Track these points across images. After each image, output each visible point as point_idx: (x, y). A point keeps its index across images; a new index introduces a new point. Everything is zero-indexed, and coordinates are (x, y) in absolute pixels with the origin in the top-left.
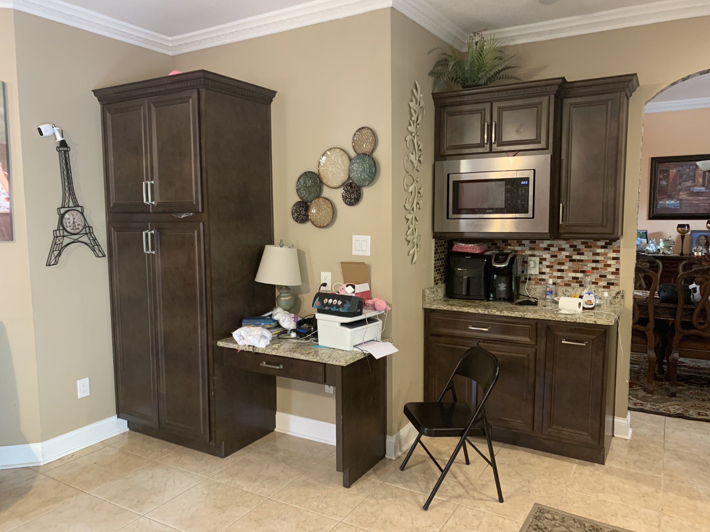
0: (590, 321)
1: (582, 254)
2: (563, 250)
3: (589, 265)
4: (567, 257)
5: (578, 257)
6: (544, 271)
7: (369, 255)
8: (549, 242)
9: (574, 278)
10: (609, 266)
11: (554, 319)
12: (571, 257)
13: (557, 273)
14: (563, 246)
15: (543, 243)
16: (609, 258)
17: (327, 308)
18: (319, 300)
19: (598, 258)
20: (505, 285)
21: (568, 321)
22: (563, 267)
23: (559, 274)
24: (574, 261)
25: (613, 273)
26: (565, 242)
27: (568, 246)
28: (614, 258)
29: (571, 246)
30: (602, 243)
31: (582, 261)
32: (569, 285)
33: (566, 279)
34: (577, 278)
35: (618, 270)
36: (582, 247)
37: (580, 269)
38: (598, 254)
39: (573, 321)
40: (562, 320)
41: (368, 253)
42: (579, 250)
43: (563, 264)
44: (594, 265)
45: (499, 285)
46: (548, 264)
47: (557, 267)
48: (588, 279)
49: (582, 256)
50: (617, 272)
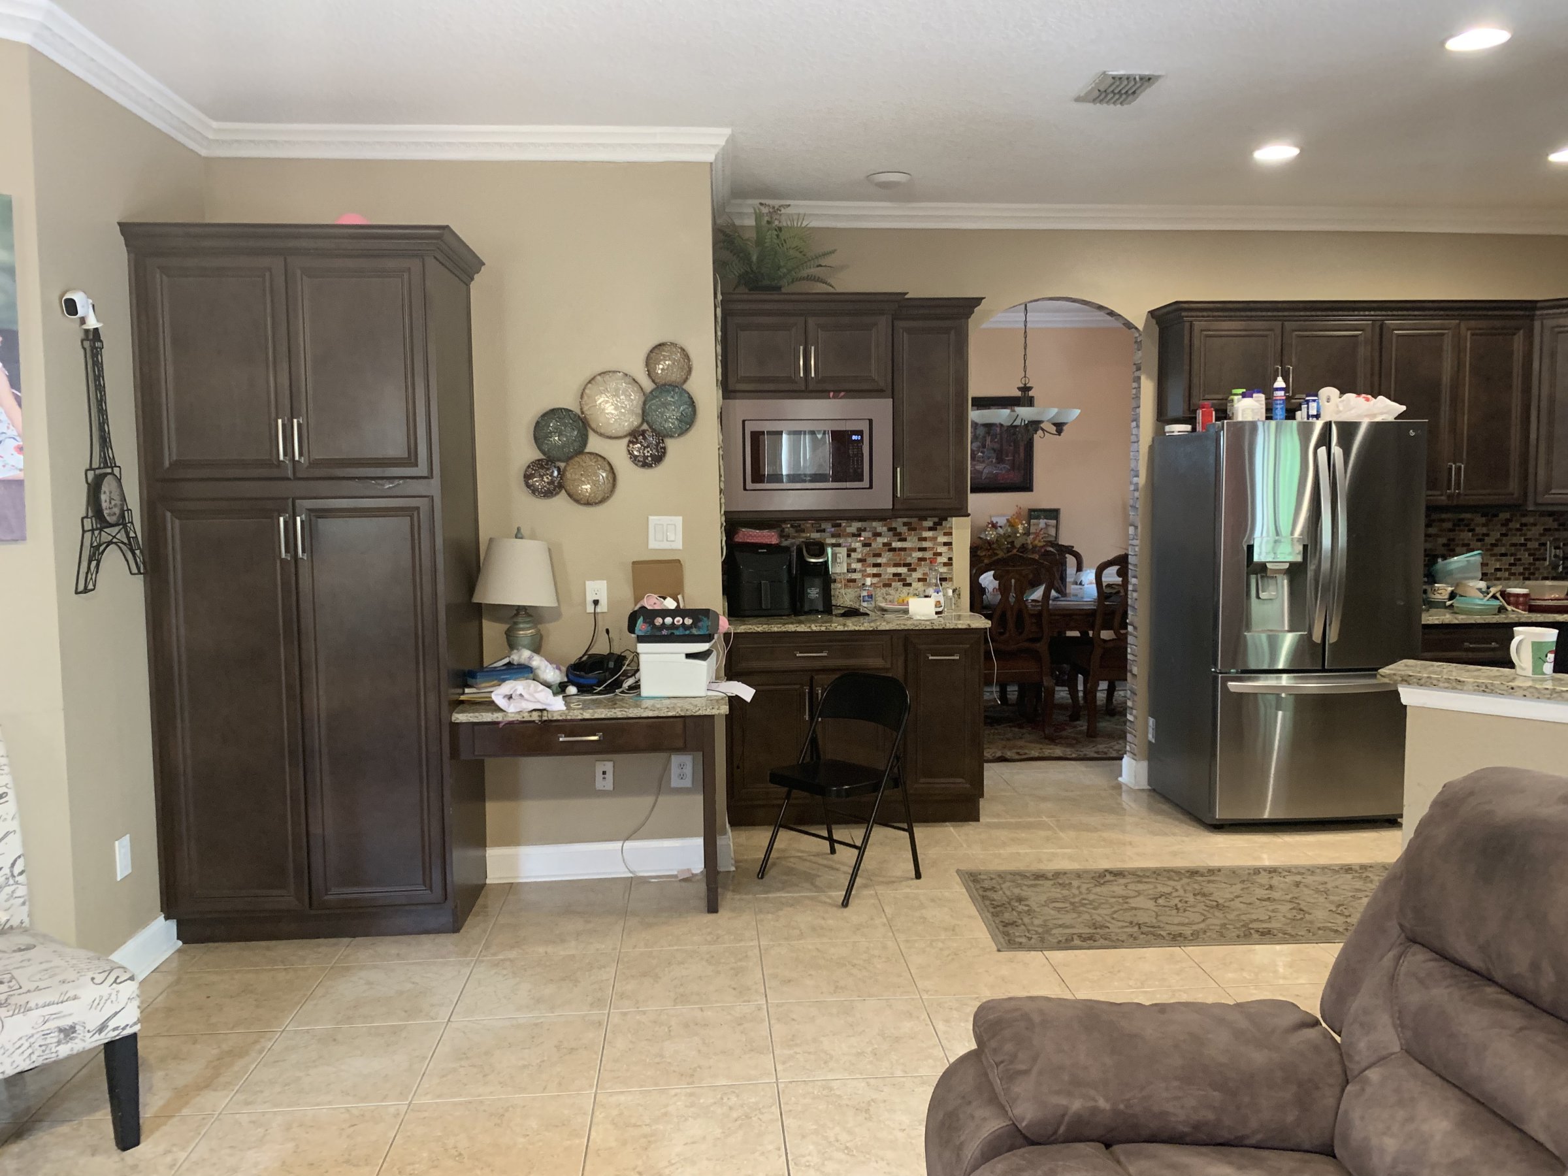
0: (962, 624)
1: (905, 540)
2: (879, 535)
3: (913, 555)
4: (884, 544)
5: (897, 544)
6: (854, 566)
7: (680, 547)
8: (859, 525)
9: (895, 575)
10: (940, 554)
11: (917, 628)
12: (890, 544)
13: (872, 569)
14: (879, 530)
15: (851, 526)
16: (939, 544)
17: (665, 632)
18: (645, 621)
19: (925, 544)
20: (818, 590)
21: (935, 628)
22: (879, 560)
23: (875, 570)
24: (894, 550)
25: (945, 564)
26: (881, 523)
27: (885, 529)
28: (945, 544)
29: (890, 530)
30: (928, 523)
31: (904, 549)
32: (889, 585)
33: (885, 577)
34: (900, 575)
35: (950, 559)
36: (903, 530)
37: (902, 562)
38: (925, 539)
39: (941, 627)
40: (928, 628)
41: (679, 545)
42: (900, 534)
43: (879, 555)
44: (920, 554)
45: (809, 591)
46: (860, 556)
47: (871, 560)
48: (916, 575)
49: (904, 543)
50: (949, 563)
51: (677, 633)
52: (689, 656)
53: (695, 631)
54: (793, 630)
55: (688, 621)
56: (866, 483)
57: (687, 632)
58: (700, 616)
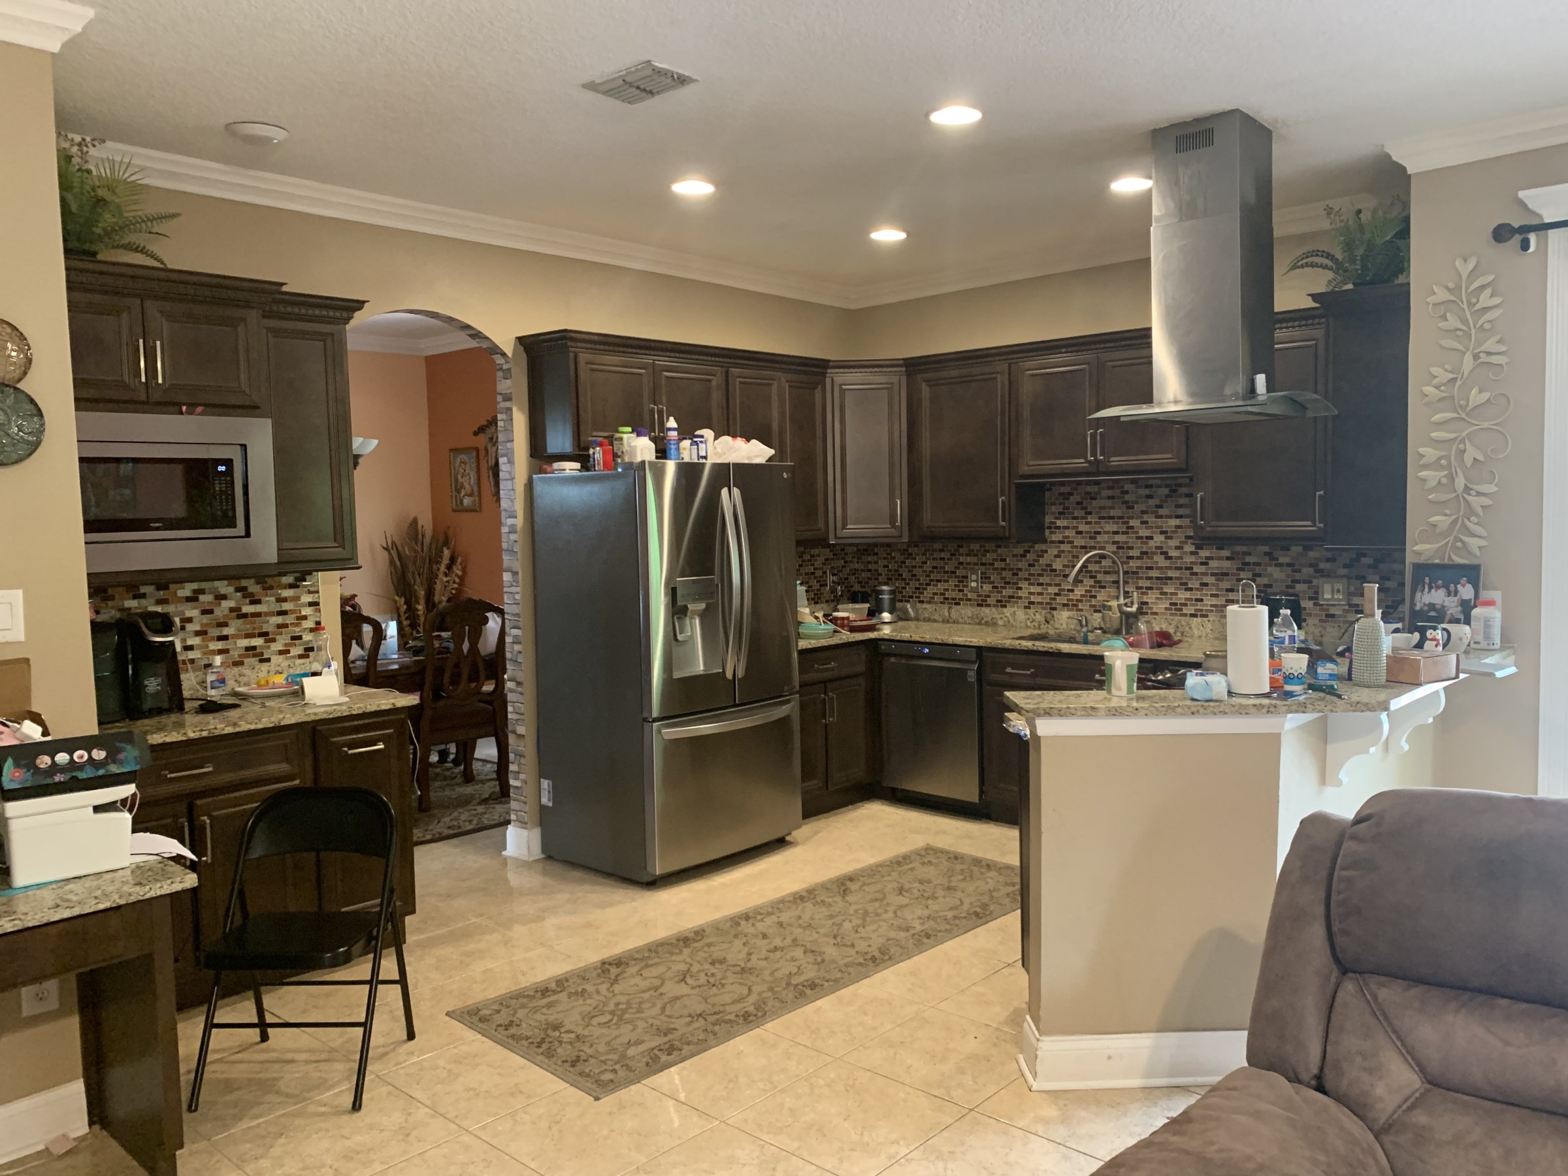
1: (258, 602)
2: (224, 597)
3: (271, 622)
4: (232, 610)
5: (248, 609)
6: (189, 642)
7: (22, 638)
8: (195, 586)
9: (248, 649)
10: (305, 618)
11: (331, 716)
12: (239, 609)
13: (217, 643)
14: (223, 591)
15: (183, 588)
16: (304, 605)
17: (58, 778)
18: (17, 765)
19: (286, 606)
20: (159, 680)
22: (226, 631)
23: (220, 645)
24: (245, 616)
25: (312, 630)
26: (226, 582)
27: (231, 589)
28: (311, 604)
29: (238, 590)
30: (289, 579)
31: (259, 615)
32: (241, 663)
33: (235, 654)
34: (254, 648)
35: (318, 623)
36: (254, 588)
37: (257, 631)
38: (285, 600)
39: (360, 712)
41: (18, 633)
42: (252, 595)
43: (226, 625)
44: (279, 620)
45: (146, 682)
46: (198, 628)
47: (215, 632)
48: (277, 646)
49: (258, 606)
50: (318, 627)
51: (82, 775)
52: (97, 809)
53: (114, 769)
54: (160, 741)
55: (99, 755)
56: (240, 529)
57: (101, 772)
58: (118, 744)
